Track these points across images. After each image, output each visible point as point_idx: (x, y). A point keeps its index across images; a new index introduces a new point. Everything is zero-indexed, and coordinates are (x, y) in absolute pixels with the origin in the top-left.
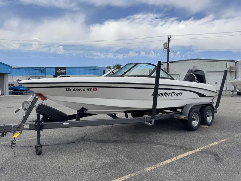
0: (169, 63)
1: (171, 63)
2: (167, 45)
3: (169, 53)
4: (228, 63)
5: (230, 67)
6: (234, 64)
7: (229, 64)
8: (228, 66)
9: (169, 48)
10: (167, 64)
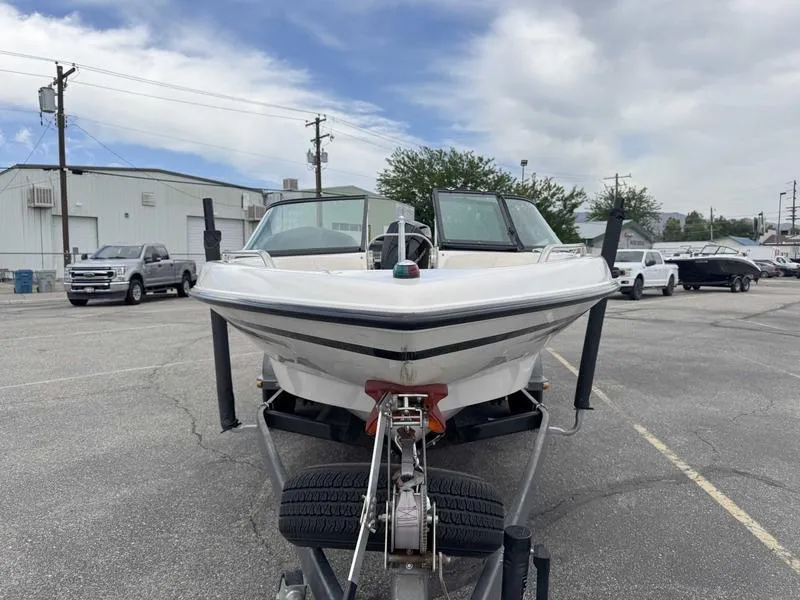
0: (69, 174)
1: (78, 171)
2: (56, 98)
3: (66, 131)
4: (246, 194)
5: (251, 209)
6: (262, 199)
7: (248, 198)
8: (246, 204)
9: (65, 112)
10: (59, 176)
